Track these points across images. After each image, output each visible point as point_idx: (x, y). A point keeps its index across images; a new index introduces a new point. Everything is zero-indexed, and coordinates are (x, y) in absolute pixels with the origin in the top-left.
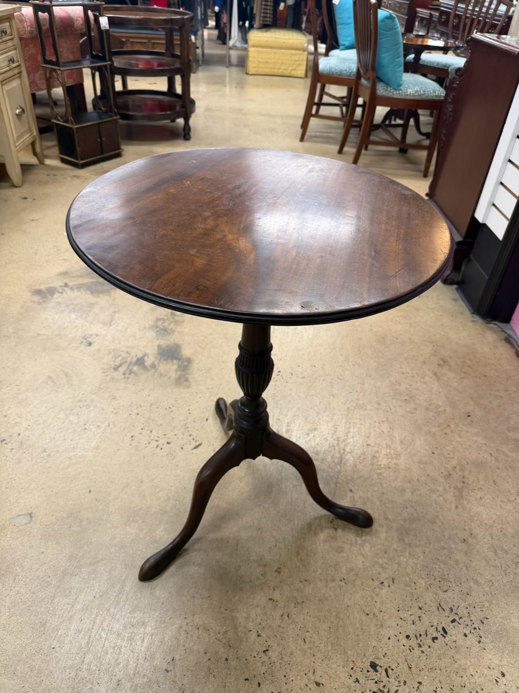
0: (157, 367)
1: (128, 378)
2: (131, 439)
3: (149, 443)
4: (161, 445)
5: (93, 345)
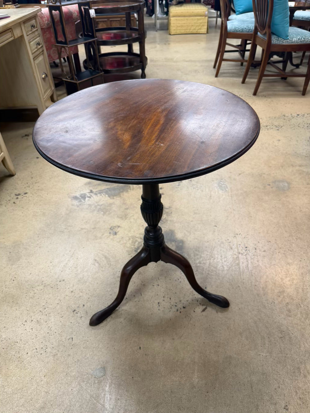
2: (158, 305)
3: (171, 308)
4: (179, 309)
5: (118, 234)
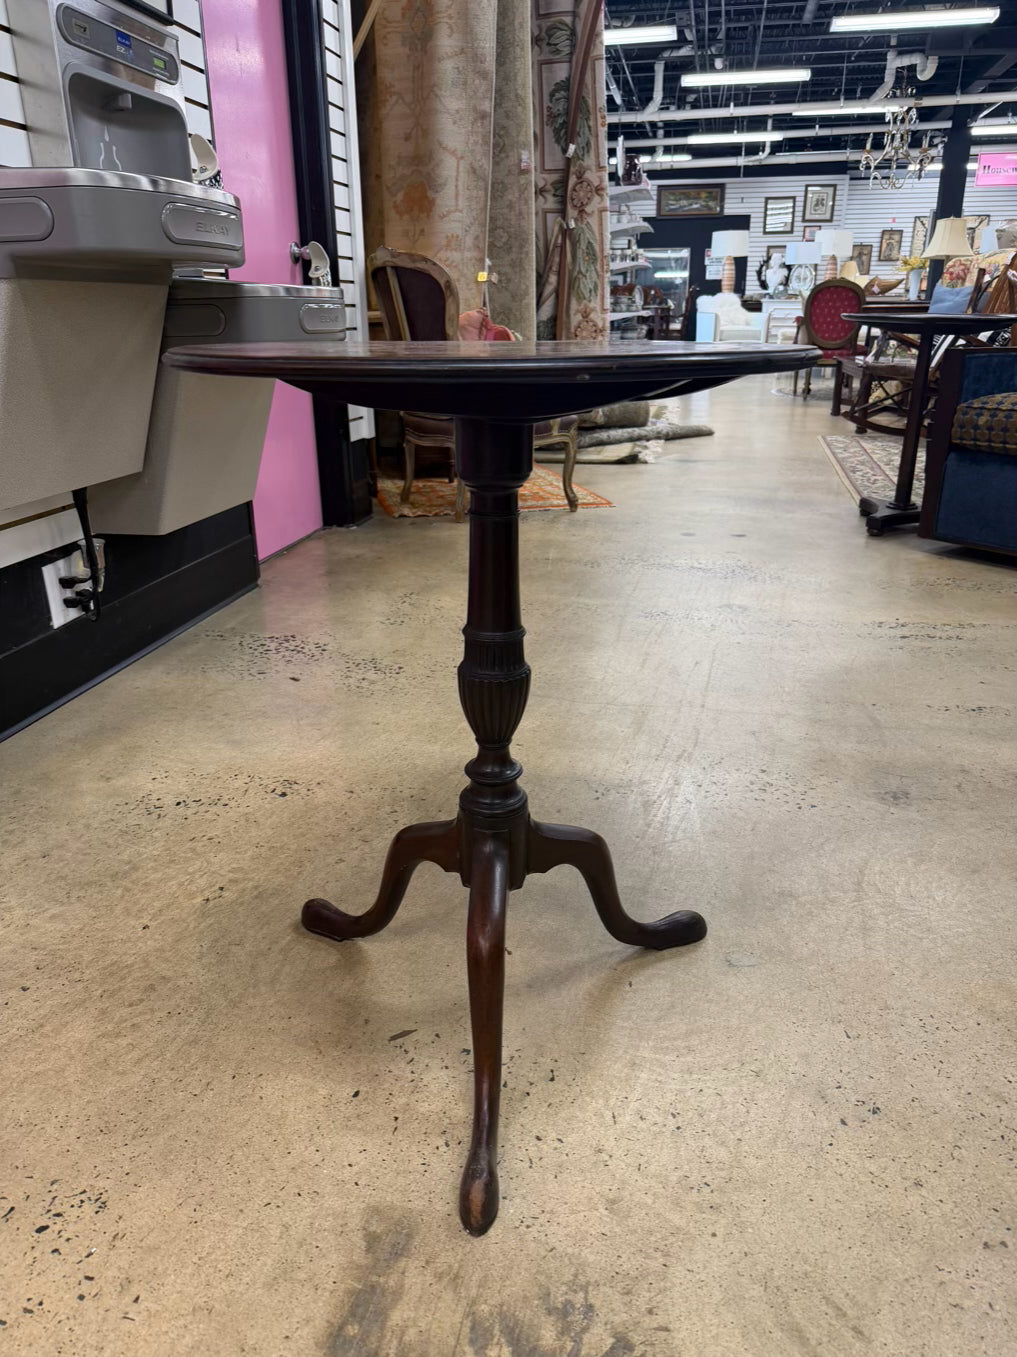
0: (468, 1324)
1: (574, 1286)
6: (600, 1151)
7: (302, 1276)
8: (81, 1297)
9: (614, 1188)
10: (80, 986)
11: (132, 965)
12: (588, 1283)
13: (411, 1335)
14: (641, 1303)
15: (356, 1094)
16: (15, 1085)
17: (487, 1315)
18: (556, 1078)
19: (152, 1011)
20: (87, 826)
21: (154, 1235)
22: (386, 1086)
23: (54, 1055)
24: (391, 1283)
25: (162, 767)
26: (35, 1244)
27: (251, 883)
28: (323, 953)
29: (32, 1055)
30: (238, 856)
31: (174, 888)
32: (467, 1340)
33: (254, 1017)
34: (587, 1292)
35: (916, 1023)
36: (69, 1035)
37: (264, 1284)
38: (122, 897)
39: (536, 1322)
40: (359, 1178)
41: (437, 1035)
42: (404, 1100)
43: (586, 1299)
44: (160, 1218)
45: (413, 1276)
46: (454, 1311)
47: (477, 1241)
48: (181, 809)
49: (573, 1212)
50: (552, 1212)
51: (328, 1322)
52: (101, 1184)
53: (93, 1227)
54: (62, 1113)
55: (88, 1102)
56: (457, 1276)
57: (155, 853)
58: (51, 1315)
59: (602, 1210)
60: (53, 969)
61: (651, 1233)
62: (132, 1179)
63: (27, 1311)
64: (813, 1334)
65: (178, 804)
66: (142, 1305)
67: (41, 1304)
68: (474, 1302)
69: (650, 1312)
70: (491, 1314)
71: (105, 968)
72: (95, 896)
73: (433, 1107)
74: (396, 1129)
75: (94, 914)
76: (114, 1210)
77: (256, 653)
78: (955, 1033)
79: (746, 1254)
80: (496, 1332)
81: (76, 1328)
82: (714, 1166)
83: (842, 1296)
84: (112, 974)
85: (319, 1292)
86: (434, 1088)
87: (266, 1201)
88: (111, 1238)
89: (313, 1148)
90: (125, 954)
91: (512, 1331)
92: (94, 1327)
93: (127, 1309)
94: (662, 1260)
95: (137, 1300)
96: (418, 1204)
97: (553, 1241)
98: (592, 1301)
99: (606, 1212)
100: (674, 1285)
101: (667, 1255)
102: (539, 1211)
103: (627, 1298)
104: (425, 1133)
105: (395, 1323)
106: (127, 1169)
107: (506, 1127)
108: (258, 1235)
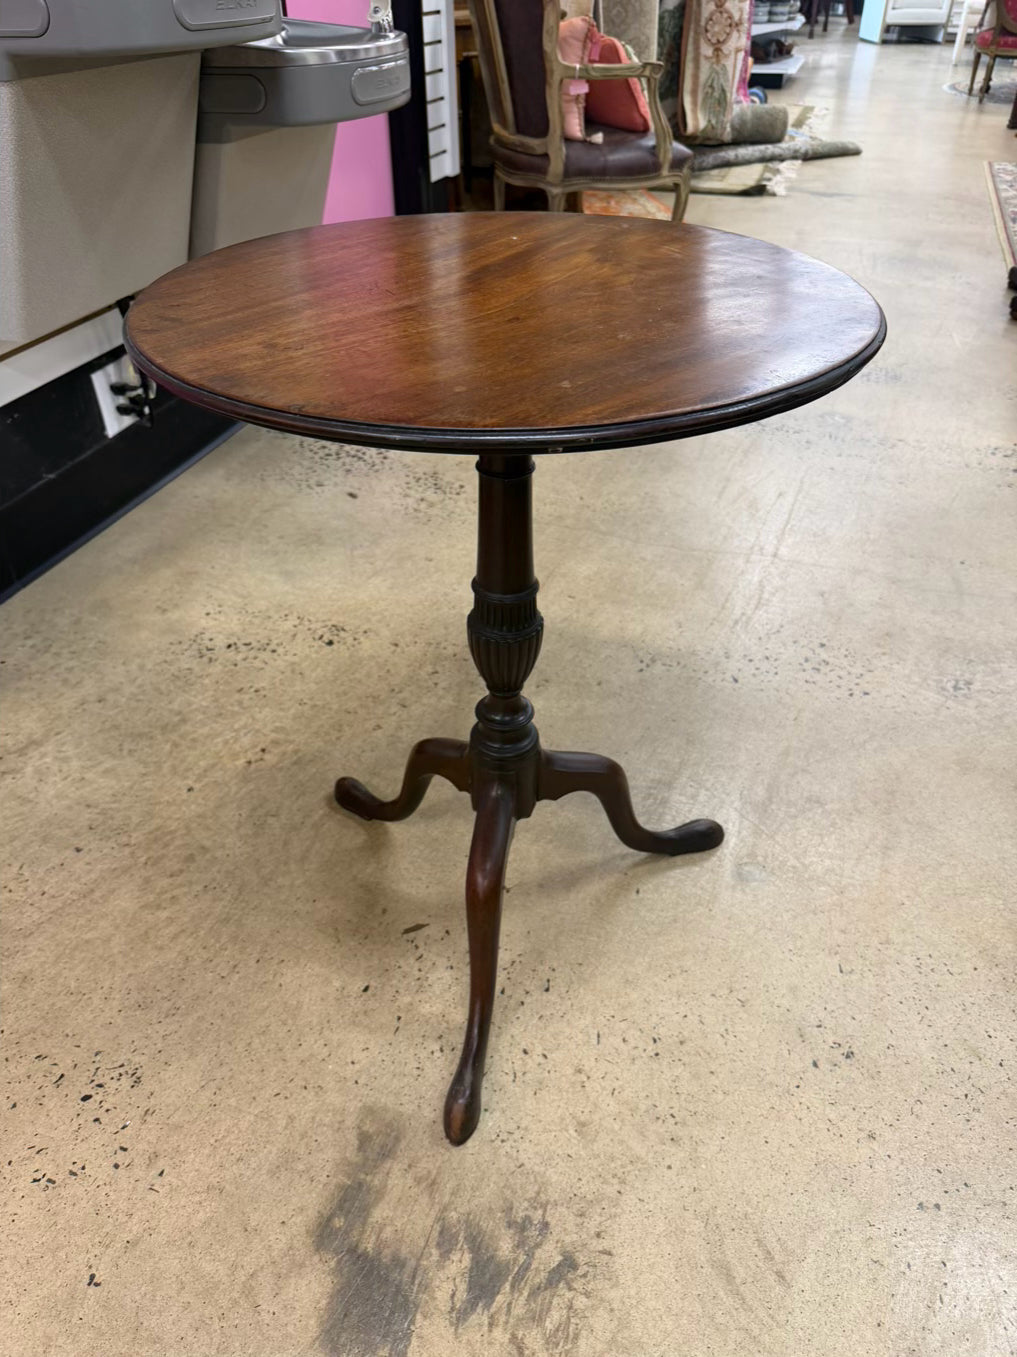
1: (535, 1203)
6: (580, 1071)
7: (301, 1167)
8: (116, 1166)
9: (586, 1111)
10: (127, 851)
11: (175, 831)
12: (548, 1202)
13: (388, 1233)
14: (592, 1226)
15: (366, 989)
16: (67, 951)
17: (454, 1221)
18: (551, 989)
19: (191, 883)
20: (141, 667)
21: (179, 1113)
22: (394, 982)
23: (102, 923)
24: (376, 1182)
25: (216, 599)
26: (80, 1112)
27: (291, 746)
28: (350, 832)
29: (82, 921)
30: (281, 714)
31: (220, 746)
32: (435, 1243)
33: (283, 897)
34: (545, 1211)
35: (910, 961)
36: (116, 902)
37: (269, 1171)
38: (171, 752)
39: (496, 1233)
40: (360, 1077)
41: (447, 932)
42: (407, 999)
43: (544, 1216)
44: (185, 1098)
45: (396, 1179)
46: (427, 1215)
47: (455, 1150)
48: (231, 653)
49: (545, 1131)
50: (526, 1129)
51: (319, 1212)
52: (137, 1059)
53: (128, 1100)
54: (107, 984)
55: (130, 975)
56: (434, 1183)
57: (204, 704)
58: (91, 1180)
59: (572, 1132)
60: (104, 830)
61: (612, 1159)
62: (163, 1057)
63: (73, 1173)
64: (740, 1273)
65: (229, 646)
66: (166, 1178)
67: (83, 1168)
68: (445, 1209)
69: (598, 1235)
70: (459, 1221)
71: (151, 833)
72: (146, 750)
73: (434, 1009)
74: (397, 1029)
75: (144, 772)
76: (147, 1085)
77: (317, 457)
78: (948, 977)
79: (695, 1190)
80: (461, 1239)
81: (111, 1194)
82: (683, 1097)
83: (774, 1240)
84: (156, 840)
85: (314, 1184)
86: (437, 989)
87: (276, 1091)
88: (143, 1113)
89: (322, 1042)
90: (170, 818)
91: (475, 1239)
92: (125, 1194)
93: (154, 1182)
94: (617, 1187)
95: (161, 1174)
96: (408, 1109)
97: (523, 1157)
98: (548, 1219)
99: (575, 1134)
100: (624, 1212)
101: (623, 1182)
102: (515, 1126)
103: (579, 1220)
104: (424, 1036)
105: (374, 1220)
106: (160, 1046)
107: (498, 1036)
108: (267, 1123)
